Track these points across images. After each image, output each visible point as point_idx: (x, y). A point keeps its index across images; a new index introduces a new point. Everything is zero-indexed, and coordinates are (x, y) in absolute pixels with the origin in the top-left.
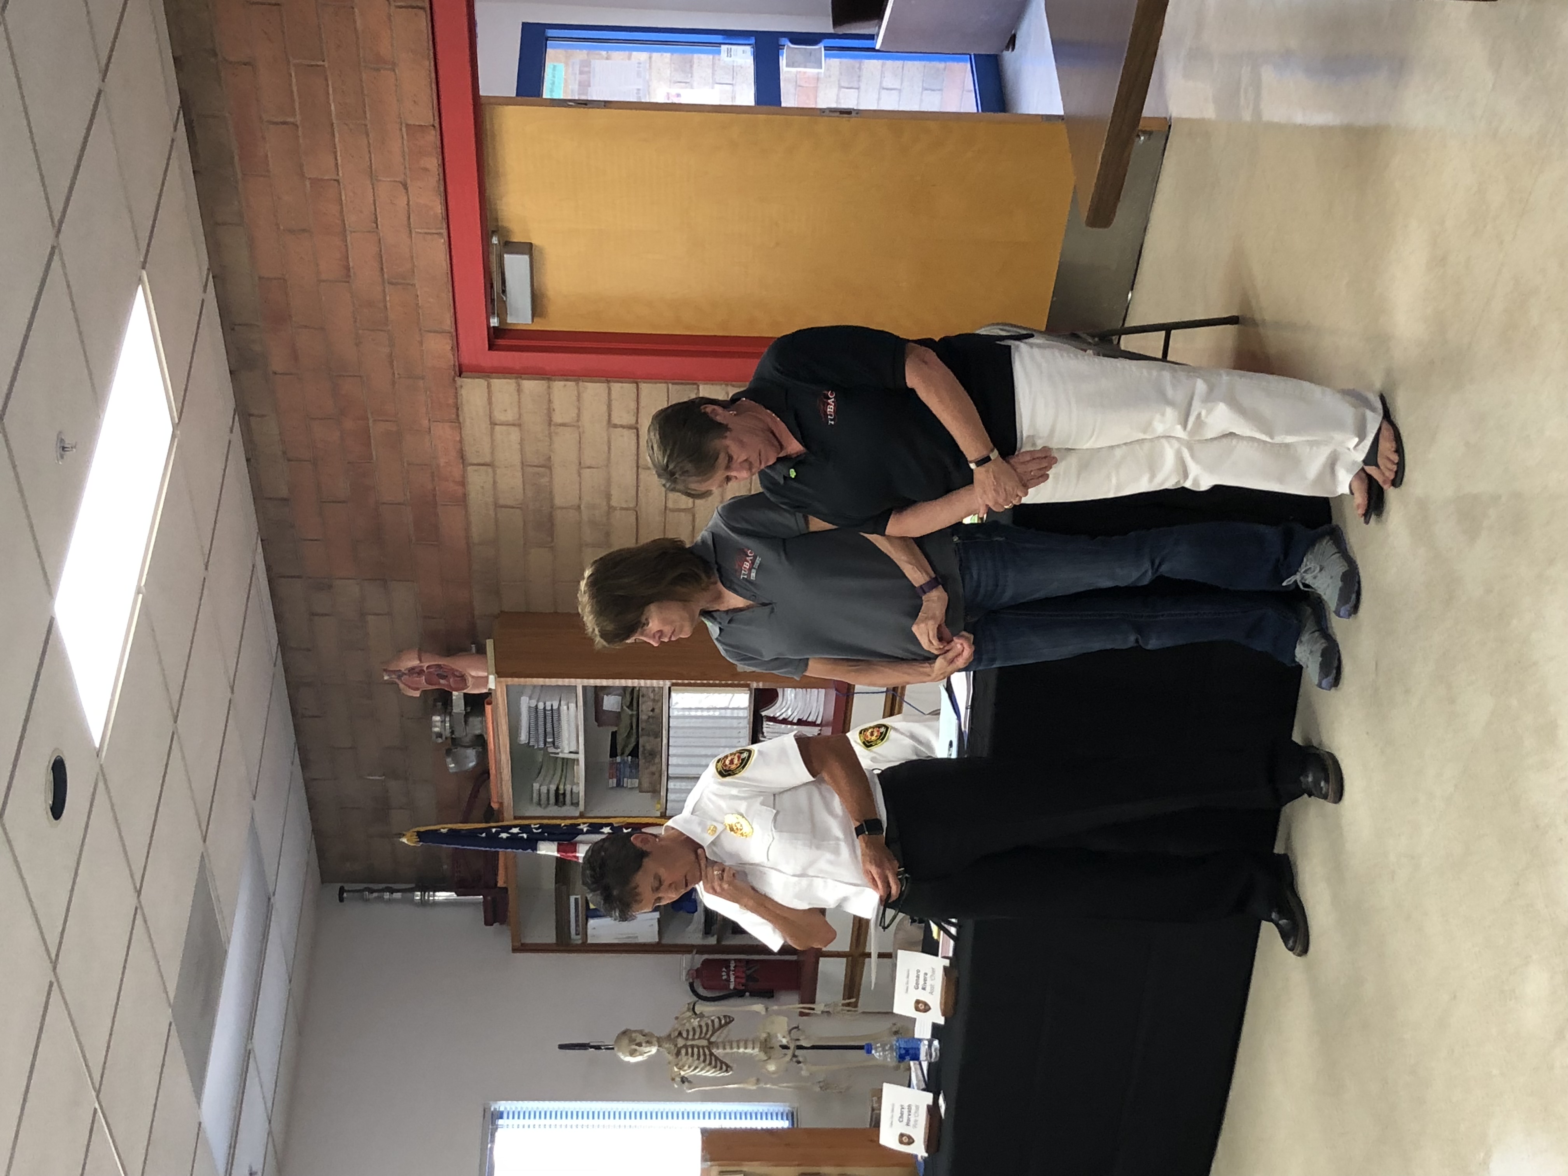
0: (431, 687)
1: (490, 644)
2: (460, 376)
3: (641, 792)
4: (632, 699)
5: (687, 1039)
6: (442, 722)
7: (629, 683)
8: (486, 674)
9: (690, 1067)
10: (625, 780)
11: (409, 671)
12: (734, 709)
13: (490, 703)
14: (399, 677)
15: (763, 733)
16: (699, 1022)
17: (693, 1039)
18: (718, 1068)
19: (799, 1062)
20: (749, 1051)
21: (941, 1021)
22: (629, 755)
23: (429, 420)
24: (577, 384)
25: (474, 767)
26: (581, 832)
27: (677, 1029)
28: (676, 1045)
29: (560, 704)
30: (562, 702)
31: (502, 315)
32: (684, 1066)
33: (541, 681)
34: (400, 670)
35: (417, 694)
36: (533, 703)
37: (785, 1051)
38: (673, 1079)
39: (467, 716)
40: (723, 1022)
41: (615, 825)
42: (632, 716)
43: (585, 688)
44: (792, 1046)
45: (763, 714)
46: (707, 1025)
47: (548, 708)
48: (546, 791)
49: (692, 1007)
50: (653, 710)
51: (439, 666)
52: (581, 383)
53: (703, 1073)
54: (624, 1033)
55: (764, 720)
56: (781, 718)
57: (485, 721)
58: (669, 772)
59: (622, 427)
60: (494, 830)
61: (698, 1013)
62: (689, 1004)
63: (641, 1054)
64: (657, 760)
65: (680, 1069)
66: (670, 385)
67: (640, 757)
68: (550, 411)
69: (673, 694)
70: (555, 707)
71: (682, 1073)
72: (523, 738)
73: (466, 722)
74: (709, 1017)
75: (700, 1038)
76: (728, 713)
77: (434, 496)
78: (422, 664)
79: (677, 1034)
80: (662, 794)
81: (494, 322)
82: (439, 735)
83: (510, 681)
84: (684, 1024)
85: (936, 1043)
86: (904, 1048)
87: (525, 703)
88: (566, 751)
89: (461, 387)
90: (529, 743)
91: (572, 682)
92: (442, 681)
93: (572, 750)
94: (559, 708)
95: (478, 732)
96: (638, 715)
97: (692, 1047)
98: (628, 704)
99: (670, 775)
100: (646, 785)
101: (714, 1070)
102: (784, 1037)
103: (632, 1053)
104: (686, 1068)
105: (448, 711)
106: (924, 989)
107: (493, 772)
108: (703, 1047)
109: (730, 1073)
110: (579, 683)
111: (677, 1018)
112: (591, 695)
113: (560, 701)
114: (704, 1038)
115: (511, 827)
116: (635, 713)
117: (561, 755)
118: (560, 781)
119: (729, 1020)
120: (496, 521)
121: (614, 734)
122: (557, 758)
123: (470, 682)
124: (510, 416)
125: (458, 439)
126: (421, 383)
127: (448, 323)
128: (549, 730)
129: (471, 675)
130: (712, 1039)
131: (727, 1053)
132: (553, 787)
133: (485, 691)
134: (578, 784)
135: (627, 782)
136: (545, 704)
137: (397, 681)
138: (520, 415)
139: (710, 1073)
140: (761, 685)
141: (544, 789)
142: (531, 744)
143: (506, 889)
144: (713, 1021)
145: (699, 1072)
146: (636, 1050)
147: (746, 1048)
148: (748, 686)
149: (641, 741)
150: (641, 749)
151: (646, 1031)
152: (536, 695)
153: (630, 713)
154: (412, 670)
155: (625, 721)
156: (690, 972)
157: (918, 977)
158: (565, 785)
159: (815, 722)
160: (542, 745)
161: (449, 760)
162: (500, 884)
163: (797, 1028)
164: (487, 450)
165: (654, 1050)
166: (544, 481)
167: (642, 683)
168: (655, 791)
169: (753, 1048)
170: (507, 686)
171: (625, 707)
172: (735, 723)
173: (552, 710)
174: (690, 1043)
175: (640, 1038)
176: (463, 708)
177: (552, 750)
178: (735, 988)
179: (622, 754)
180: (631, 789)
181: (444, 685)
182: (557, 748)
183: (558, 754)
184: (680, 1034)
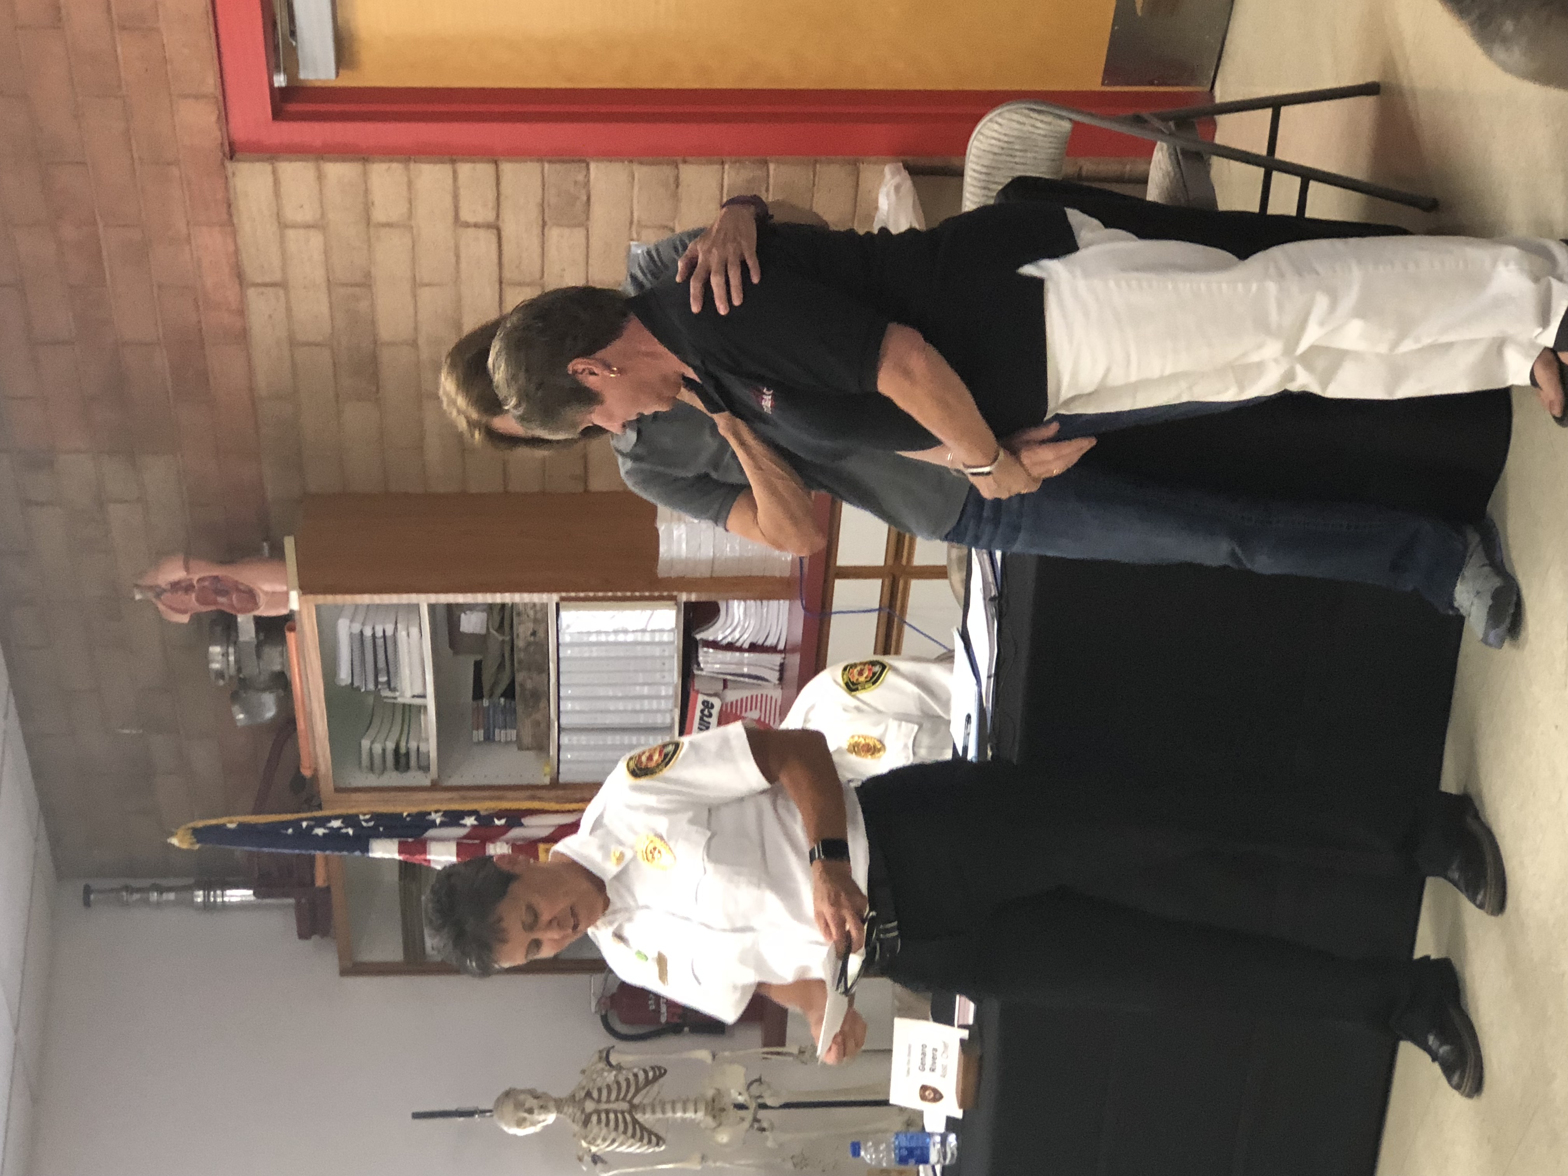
0: (204, 609)
1: (289, 543)
2: (231, 158)
3: (521, 748)
4: (503, 619)
5: (599, 1101)
6: (223, 655)
7: (498, 598)
8: (285, 588)
9: (604, 1140)
10: (497, 731)
11: (171, 586)
12: (653, 631)
13: (292, 629)
14: (158, 596)
15: (698, 664)
16: (615, 1076)
17: (608, 1101)
18: (645, 1141)
19: (763, 1130)
20: (690, 1115)
21: (958, 1114)
22: (502, 695)
23: (188, 223)
24: (408, 169)
25: (273, 719)
26: (433, 824)
27: (584, 1088)
28: (583, 1111)
29: (396, 628)
30: (399, 626)
31: (292, 71)
32: (595, 1139)
33: (366, 599)
34: (158, 586)
35: (184, 619)
36: (356, 628)
37: (742, 1113)
38: (580, 1159)
39: (259, 646)
40: (651, 1074)
41: (482, 813)
42: (503, 642)
43: (432, 608)
44: (753, 1105)
45: (699, 637)
46: (627, 1080)
47: (379, 634)
48: (380, 751)
49: (604, 1055)
50: (534, 634)
51: (216, 578)
52: (412, 166)
53: (623, 1149)
54: (508, 1094)
55: (700, 646)
56: (725, 642)
57: (287, 650)
58: (561, 721)
59: (476, 226)
60: (304, 824)
61: (614, 1063)
62: (600, 1052)
63: (533, 1124)
64: (543, 704)
65: (589, 1143)
66: (546, 166)
67: (517, 697)
68: (367, 207)
69: (563, 614)
70: (389, 632)
71: (594, 1149)
72: (344, 676)
73: (259, 656)
74: (629, 1069)
75: (617, 1099)
76: (647, 638)
77: (200, 330)
78: (190, 576)
79: (583, 1094)
80: (551, 753)
81: (280, 80)
82: (220, 674)
83: (321, 599)
84: (594, 1080)
85: (952, 1139)
86: (907, 1149)
87: (344, 629)
88: (408, 694)
89: (234, 174)
90: (352, 683)
91: (413, 598)
92: (221, 599)
93: (416, 694)
94: (394, 635)
95: (277, 668)
96: (512, 640)
97: (607, 1112)
98: (497, 624)
99: (562, 726)
100: (527, 739)
101: (638, 1144)
102: (740, 1094)
103: (520, 1123)
104: (599, 1141)
105: (232, 638)
106: (933, 1070)
107: (301, 725)
108: (623, 1112)
109: (663, 1148)
110: (424, 600)
111: (583, 1072)
112: (442, 614)
113: (396, 623)
114: (624, 1099)
115: (329, 819)
116: (507, 638)
117: (400, 700)
118: (401, 734)
119: (660, 1073)
120: (294, 364)
121: (478, 666)
122: (394, 704)
123: (262, 599)
124: (308, 215)
125: (231, 248)
126: (175, 171)
127: (211, 83)
128: (381, 664)
129: (263, 591)
130: (636, 1101)
131: (659, 1120)
132: (390, 746)
133: (284, 612)
134: (427, 740)
135: (501, 735)
136: (373, 628)
137: (154, 600)
138: (323, 215)
139: (635, 1148)
140: (693, 597)
141: (378, 748)
142: (356, 684)
143: (327, 890)
144: (636, 1075)
145: (617, 1147)
146: (524, 1119)
147: (685, 1111)
148: (673, 598)
149: (520, 677)
150: (518, 688)
151: (540, 1090)
152: (360, 617)
153: (500, 638)
154: (175, 586)
155: (494, 649)
156: (603, 1000)
157: (924, 1054)
158: (407, 742)
159: (776, 646)
160: (371, 686)
161: (236, 708)
162: (320, 882)
163: (759, 1080)
164: (276, 262)
165: (551, 1118)
166: (363, 305)
167: (517, 598)
168: (541, 745)
169: (696, 1112)
170: (318, 608)
171: (492, 631)
172: (657, 651)
173: (384, 636)
174: (604, 1106)
175: (531, 1102)
176: (253, 634)
177: (386, 693)
178: (667, 1022)
179: (491, 696)
180: (507, 743)
181: (222, 604)
182: (394, 690)
183: (395, 698)
184: (589, 1095)
